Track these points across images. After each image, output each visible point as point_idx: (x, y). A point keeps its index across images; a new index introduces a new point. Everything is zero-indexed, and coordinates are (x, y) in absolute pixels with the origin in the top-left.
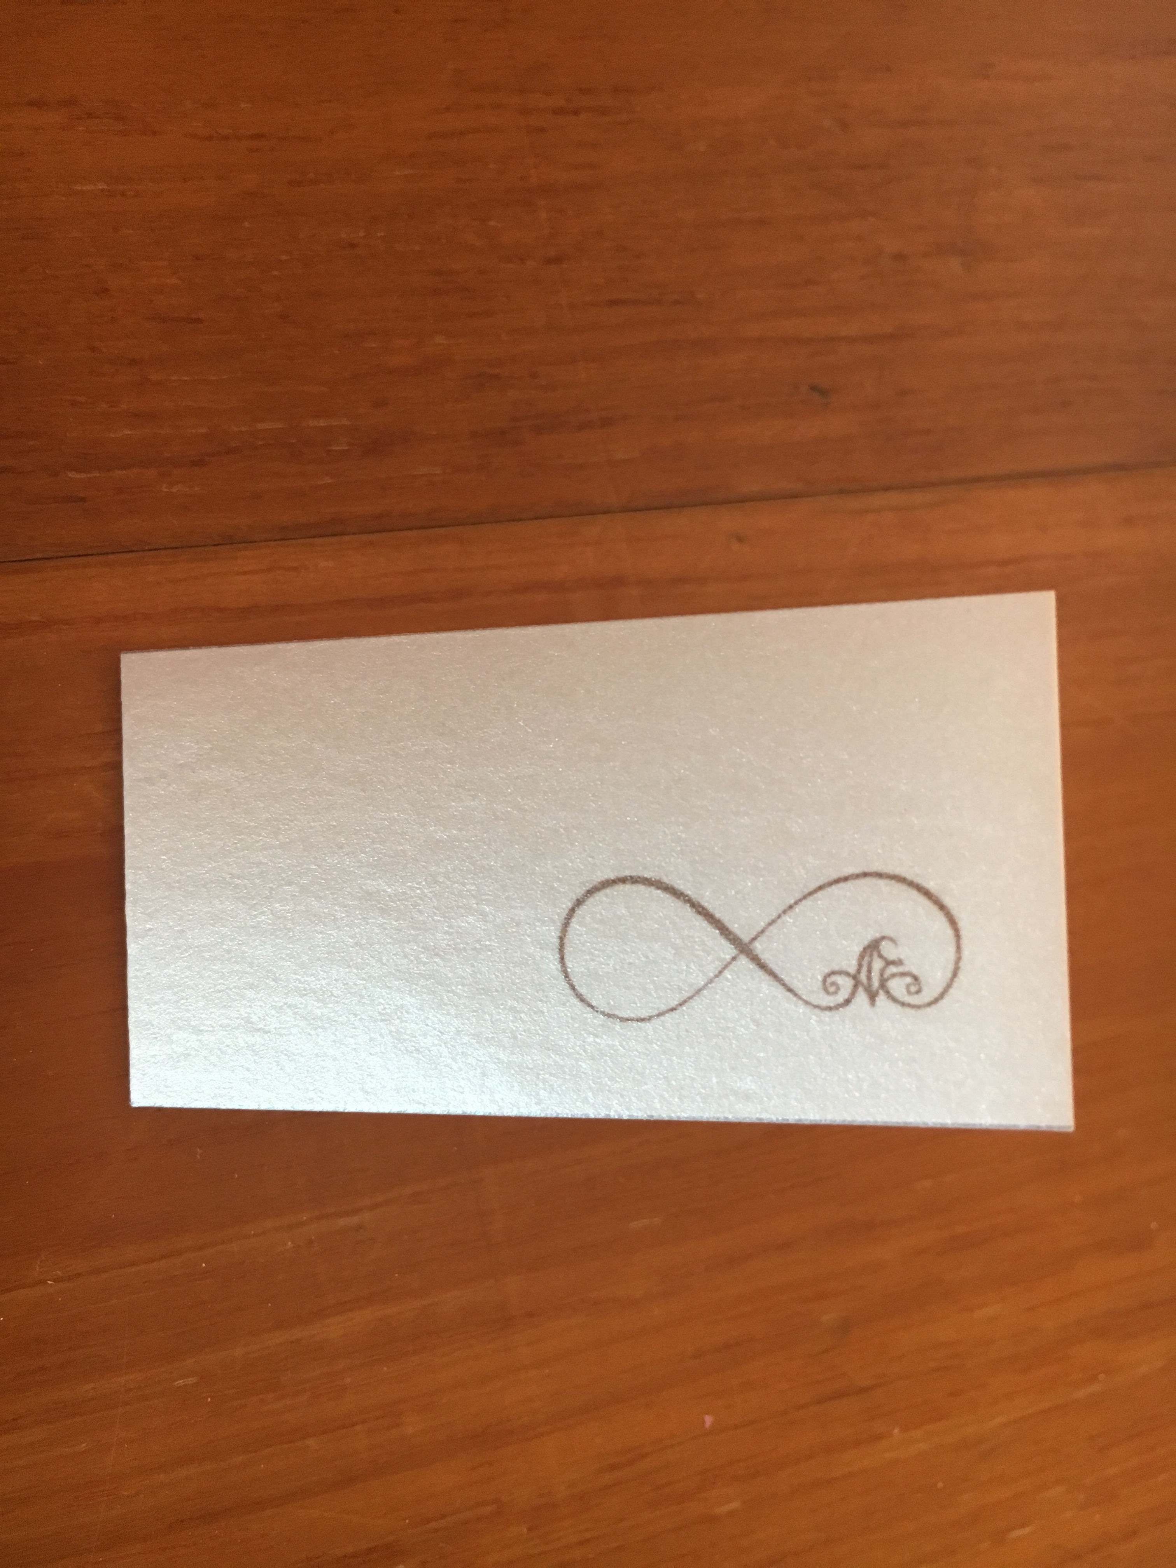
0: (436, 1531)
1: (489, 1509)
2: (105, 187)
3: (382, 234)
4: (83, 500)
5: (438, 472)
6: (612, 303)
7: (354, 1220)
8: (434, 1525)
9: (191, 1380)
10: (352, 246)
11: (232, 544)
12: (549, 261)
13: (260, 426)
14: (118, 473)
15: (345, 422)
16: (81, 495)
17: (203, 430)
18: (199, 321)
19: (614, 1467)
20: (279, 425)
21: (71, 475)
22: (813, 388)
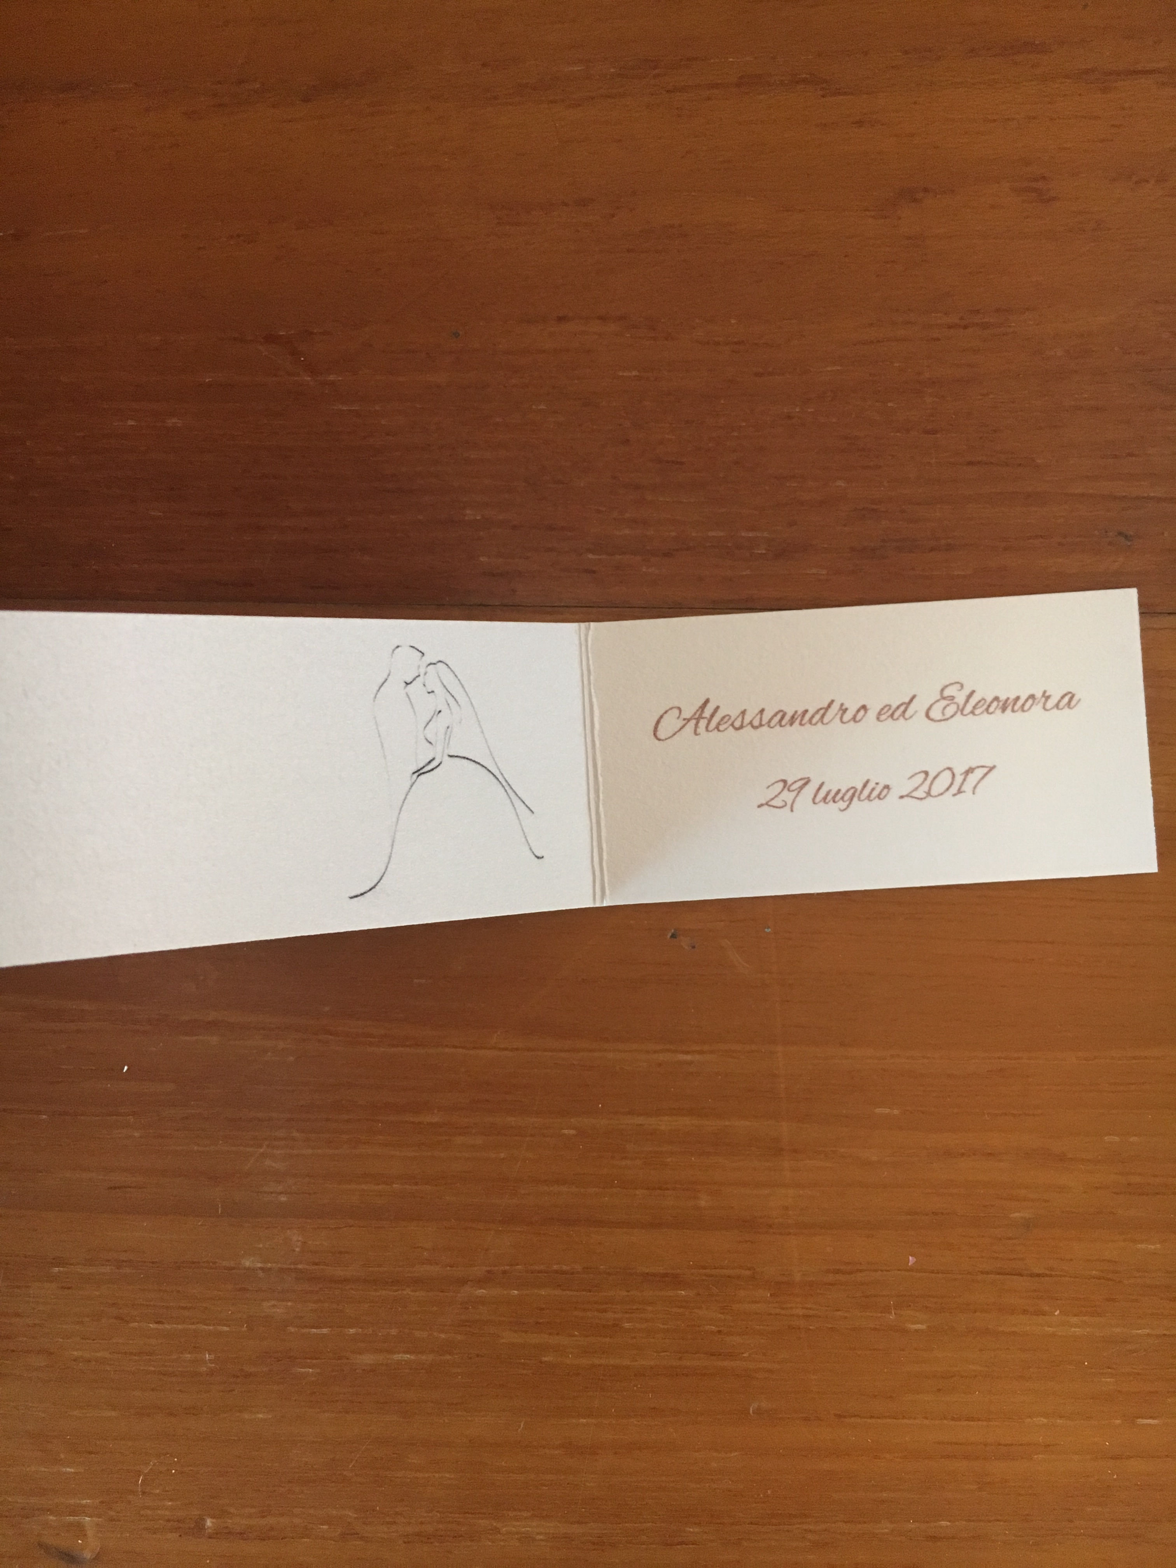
0: (712, 1276)
1: (748, 1273)
2: (638, 374)
3: (812, 410)
4: (594, 572)
5: (824, 573)
6: (970, 463)
7: (688, 1057)
8: (708, 1271)
9: (572, 1132)
10: (789, 417)
11: (680, 608)
12: (927, 432)
13: (711, 534)
14: (618, 557)
15: (766, 534)
16: (594, 569)
17: (673, 534)
18: (682, 463)
19: (837, 1272)
20: (722, 534)
21: (590, 556)
22: (1120, 534)
